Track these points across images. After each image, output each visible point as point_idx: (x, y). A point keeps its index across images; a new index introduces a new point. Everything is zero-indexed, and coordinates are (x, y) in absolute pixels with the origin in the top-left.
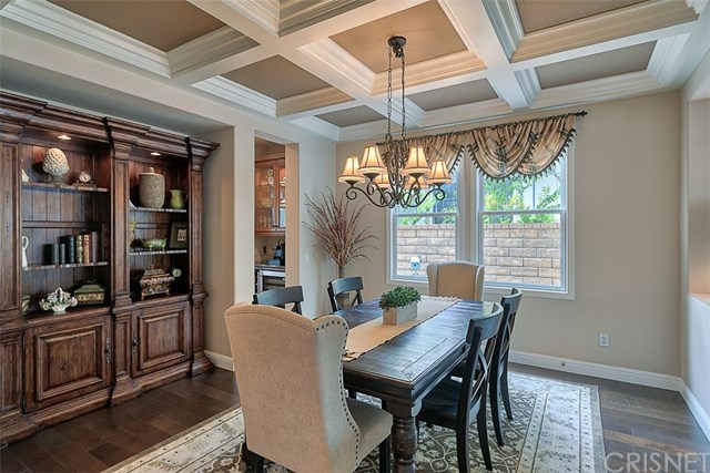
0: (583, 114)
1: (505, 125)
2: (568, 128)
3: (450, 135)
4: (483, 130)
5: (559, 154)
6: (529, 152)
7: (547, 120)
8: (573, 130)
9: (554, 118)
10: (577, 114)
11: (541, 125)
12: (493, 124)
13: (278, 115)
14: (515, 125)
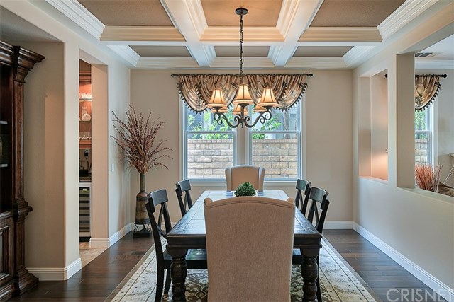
0: (311, 75)
1: (268, 75)
2: (303, 82)
3: (232, 76)
4: (254, 76)
5: (299, 97)
6: (282, 94)
7: (292, 75)
8: (306, 84)
9: (297, 75)
10: (308, 75)
11: (289, 78)
12: (261, 73)
13: (101, 39)
14: (275, 75)
